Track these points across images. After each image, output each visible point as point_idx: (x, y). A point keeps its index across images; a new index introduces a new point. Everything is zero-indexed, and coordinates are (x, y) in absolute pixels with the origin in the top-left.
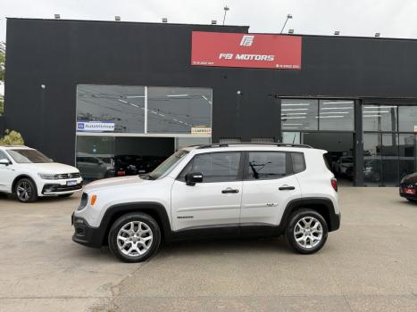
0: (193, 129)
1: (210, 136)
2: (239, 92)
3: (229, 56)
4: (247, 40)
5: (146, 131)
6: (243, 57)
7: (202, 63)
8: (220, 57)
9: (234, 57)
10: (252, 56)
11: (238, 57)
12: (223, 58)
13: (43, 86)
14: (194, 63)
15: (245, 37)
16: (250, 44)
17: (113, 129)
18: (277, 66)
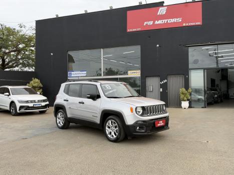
0: (129, 72)
1: (140, 75)
2: (158, 46)
3: (151, 23)
4: (162, 11)
5: (102, 75)
6: (160, 22)
7: (134, 30)
8: (145, 25)
9: (154, 23)
10: (166, 20)
11: (157, 22)
12: (147, 24)
13: (52, 54)
14: (129, 31)
15: (161, 8)
16: (164, 13)
17: (85, 75)
18: (184, 25)
